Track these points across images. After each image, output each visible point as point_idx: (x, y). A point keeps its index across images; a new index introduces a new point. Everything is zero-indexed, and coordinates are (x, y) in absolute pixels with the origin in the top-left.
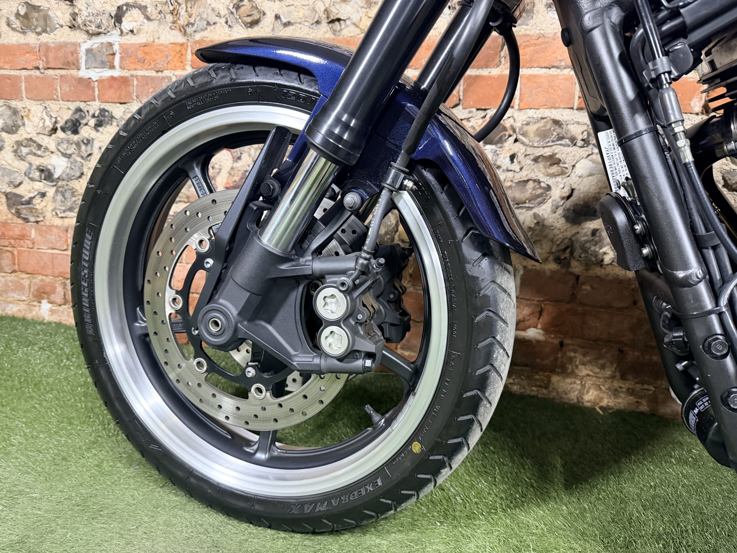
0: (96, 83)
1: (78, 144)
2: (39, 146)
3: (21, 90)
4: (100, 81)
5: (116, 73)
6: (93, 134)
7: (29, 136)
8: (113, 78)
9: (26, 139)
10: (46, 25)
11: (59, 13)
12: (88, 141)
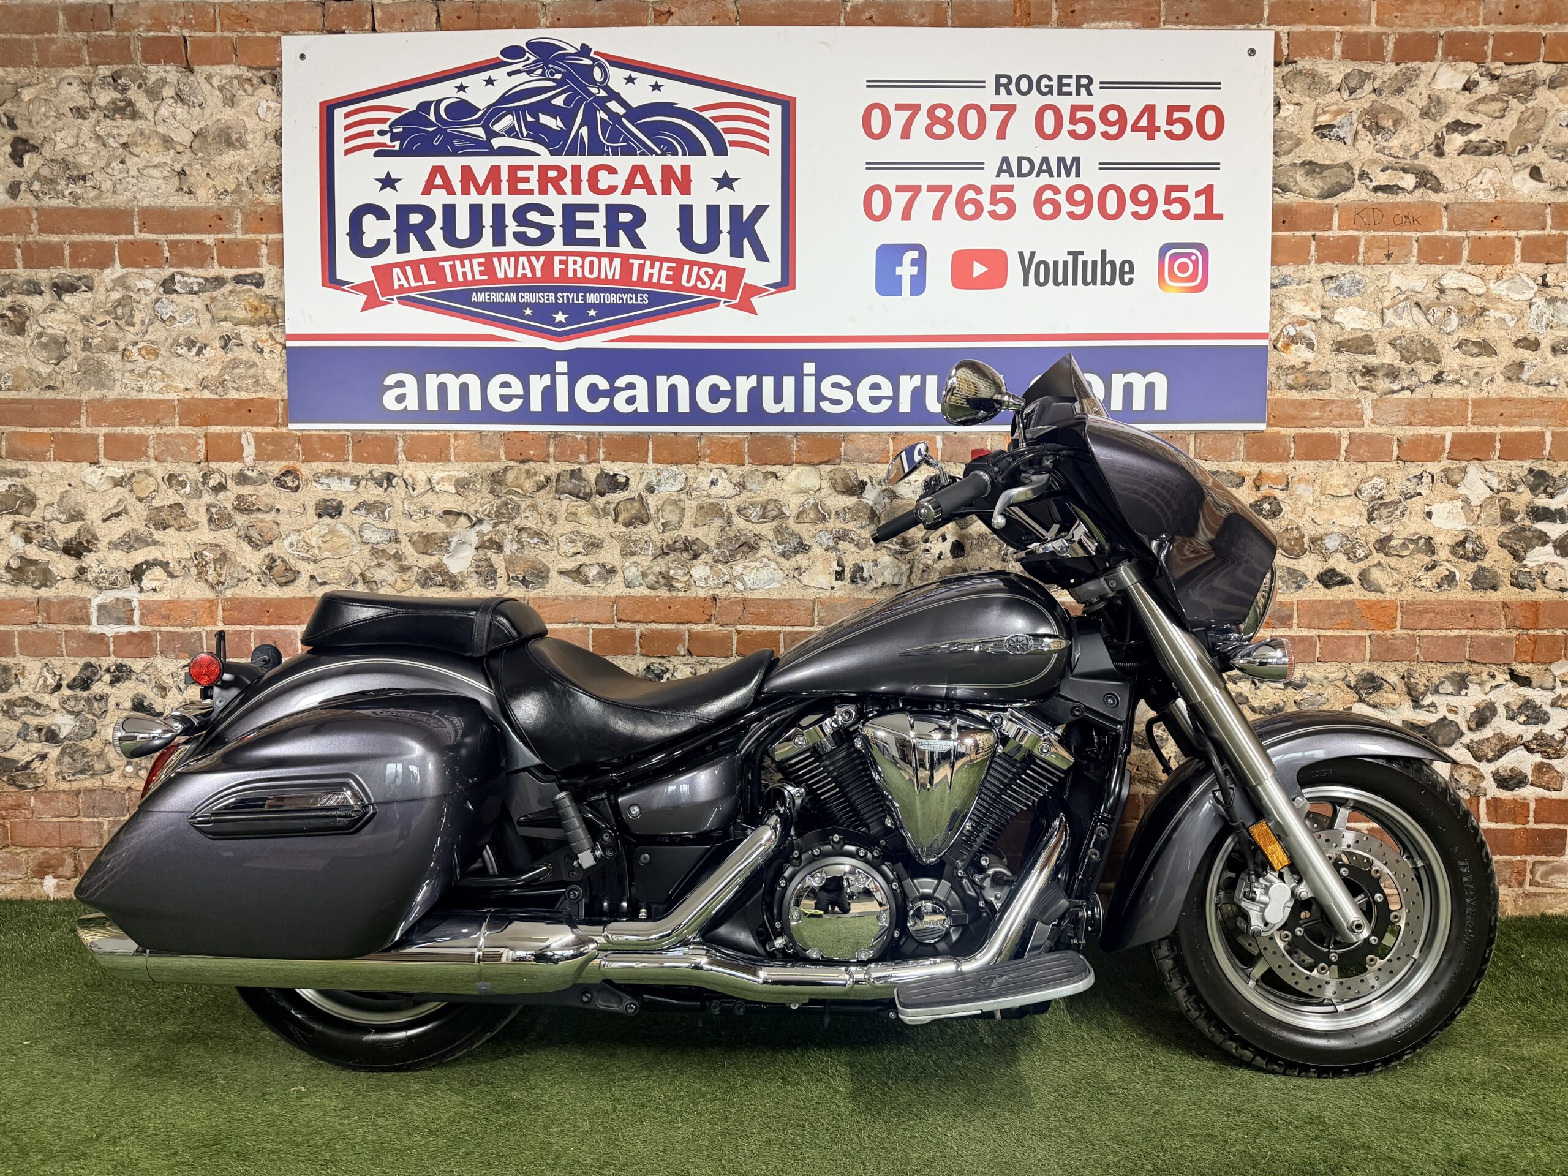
0: (111, 639)
1: (88, 700)
2: (38, 706)
3: (14, 647)
4: (117, 637)
5: (136, 629)
6: (108, 690)
7: (24, 695)
8: (131, 634)
9: (20, 698)
10: (47, 580)
11: (61, 566)
12: (102, 697)
